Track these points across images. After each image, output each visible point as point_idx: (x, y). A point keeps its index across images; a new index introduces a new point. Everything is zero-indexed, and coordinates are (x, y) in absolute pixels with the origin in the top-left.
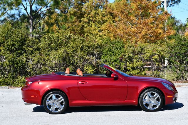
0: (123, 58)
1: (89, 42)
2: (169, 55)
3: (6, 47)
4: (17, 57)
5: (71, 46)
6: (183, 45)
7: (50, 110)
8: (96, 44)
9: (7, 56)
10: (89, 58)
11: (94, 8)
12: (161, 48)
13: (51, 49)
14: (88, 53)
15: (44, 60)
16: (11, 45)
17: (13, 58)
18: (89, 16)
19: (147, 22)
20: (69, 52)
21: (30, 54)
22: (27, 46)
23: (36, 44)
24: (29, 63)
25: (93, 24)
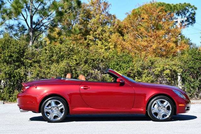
0: (131, 73)
1: (94, 55)
2: (182, 70)
3: (2, 58)
4: (14, 69)
5: (74, 58)
6: (197, 59)
7: (49, 117)
8: (101, 58)
9: (4, 68)
10: (94, 72)
11: (100, 24)
12: (173, 63)
13: (53, 62)
14: (92, 66)
15: (44, 73)
16: (8, 56)
17: (10, 70)
18: (95, 33)
19: (159, 35)
20: (72, 64)
21: (29, 67)
22: (25, 58)
23: (35, 57)
24: (27, 77)
25: (100, 43)
